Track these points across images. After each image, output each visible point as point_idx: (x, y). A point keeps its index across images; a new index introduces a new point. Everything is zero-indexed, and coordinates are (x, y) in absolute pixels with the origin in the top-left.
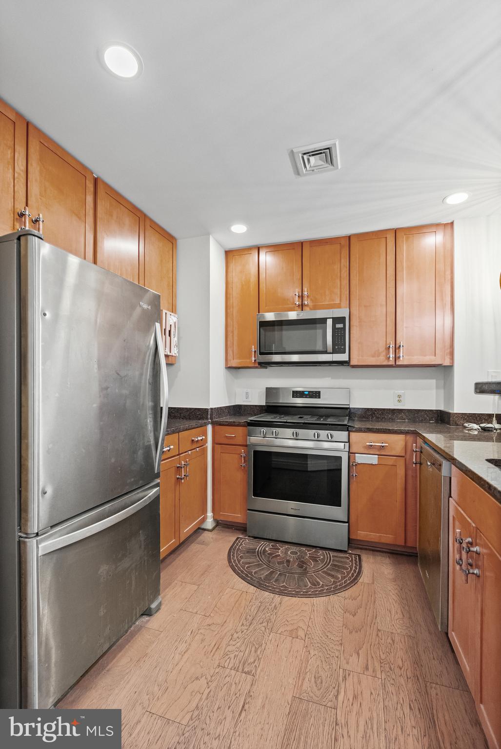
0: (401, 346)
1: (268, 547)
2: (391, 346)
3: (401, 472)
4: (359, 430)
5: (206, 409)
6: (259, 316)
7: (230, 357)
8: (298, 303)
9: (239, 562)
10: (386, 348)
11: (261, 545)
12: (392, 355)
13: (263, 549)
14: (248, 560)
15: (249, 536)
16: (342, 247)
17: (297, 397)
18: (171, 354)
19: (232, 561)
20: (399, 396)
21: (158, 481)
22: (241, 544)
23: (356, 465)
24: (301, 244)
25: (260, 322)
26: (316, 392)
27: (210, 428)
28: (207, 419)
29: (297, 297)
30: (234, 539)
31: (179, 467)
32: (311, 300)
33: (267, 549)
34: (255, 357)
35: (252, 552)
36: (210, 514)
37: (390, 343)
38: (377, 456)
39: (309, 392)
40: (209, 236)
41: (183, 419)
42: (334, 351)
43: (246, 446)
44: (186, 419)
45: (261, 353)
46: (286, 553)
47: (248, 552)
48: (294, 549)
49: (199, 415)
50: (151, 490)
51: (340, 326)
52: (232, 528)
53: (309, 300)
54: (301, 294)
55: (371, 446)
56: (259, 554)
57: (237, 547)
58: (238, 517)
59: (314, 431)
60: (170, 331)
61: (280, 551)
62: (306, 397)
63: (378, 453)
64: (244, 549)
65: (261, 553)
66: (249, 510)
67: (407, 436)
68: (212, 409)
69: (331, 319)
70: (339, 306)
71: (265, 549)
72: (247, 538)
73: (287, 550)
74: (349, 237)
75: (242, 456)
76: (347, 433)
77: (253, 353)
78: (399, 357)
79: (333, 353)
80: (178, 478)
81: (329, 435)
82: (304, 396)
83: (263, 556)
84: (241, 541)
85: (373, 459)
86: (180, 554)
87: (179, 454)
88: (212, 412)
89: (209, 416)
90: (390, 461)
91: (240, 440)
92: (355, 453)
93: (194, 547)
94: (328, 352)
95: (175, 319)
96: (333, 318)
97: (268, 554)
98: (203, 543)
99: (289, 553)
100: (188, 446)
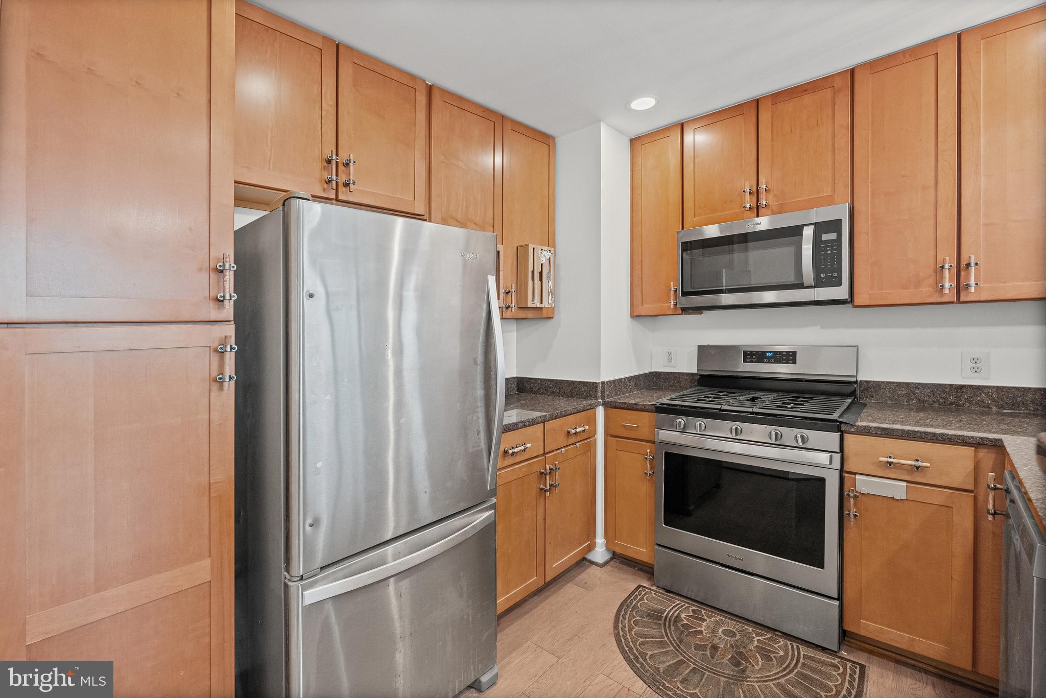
0: (973, 264)
1: (684, 611)
2: (947, 266)
3: (964, 521)
4: (865, 432)
5: (594, 383)
6: (681, 234)
7: (638, 301)
8: (748, 205)
9: (630, 631)
10: (935, 271)
11: (675, 607)
12: (948, 284)
13: (676, 614)
14: (646, 630)
15: (658, 587)
16: (836, 92)
17: (752, 362)
18: (542, 306)
19: (620, 625)
20: (975, 360)
21: (494, 500)
22: (642, 599)
23: (856, 497)
24: (757, 103)
25: (682, 243)
26: (788, 352)
27: (600, 412)
28: (596, 398)
29: (747, 194)
30: (635, 586)
31: (543, 473)
32: (775, 196)
33: (683, 616)
34: (675, 299)
35: (655, 616)
36: (600, 540)
37: (944, 259)
38: (905, 484)
39: (775, 353)
40: (600, 124)
41: (563, 396)
42: (818, 283)
43: (654, 442)
44: (568, 397)
45: (684, 294)
46: (714, 631)
47: (649, 615)
48: (731, 625)
49: (585, 391)
50: (481, 515)
51: (833, 236)
52: (634, 567)
53: (770, 197)
54: (754, 189)
55: (891, 463)
56: (667, 623)
57: (635, 602)
58: (642, 552)
59: (770, 428)
60: (541, 274)
61: (704, 624)
62: (769, 362)
63: (908, 478)
64: (644, 609)
65: (670, 621)
66: (658, 545)
67: (979, 450)
68: (603, 383)
69: (813, 226)
70: (829, 201)
71: (678, 616)
72: (654, 588)
73: (718, 624)
74: (852, 72)
75: (646, 458)
76: (837, 435)
77: (672, 293)
78: (968, 286)
79: (815, 287)
80: (542, 489)
81: (799, 436)
82: (766, 360)
83: (672, 628)
84: (643, 593)
85: (898, 489)
86: (546, 598)
87: (545, 454)
88: (603, 388)
89: (599, 394)
90: (938, 497)
91: (645, 433)
92: (855, 474)
93: (570, 590)
94: (805, 284)
95: (548, 255)
96: (815, 224)
97: (683, 625)
98: (586, 586)
99: (720, 631)
100: (561, 440)
